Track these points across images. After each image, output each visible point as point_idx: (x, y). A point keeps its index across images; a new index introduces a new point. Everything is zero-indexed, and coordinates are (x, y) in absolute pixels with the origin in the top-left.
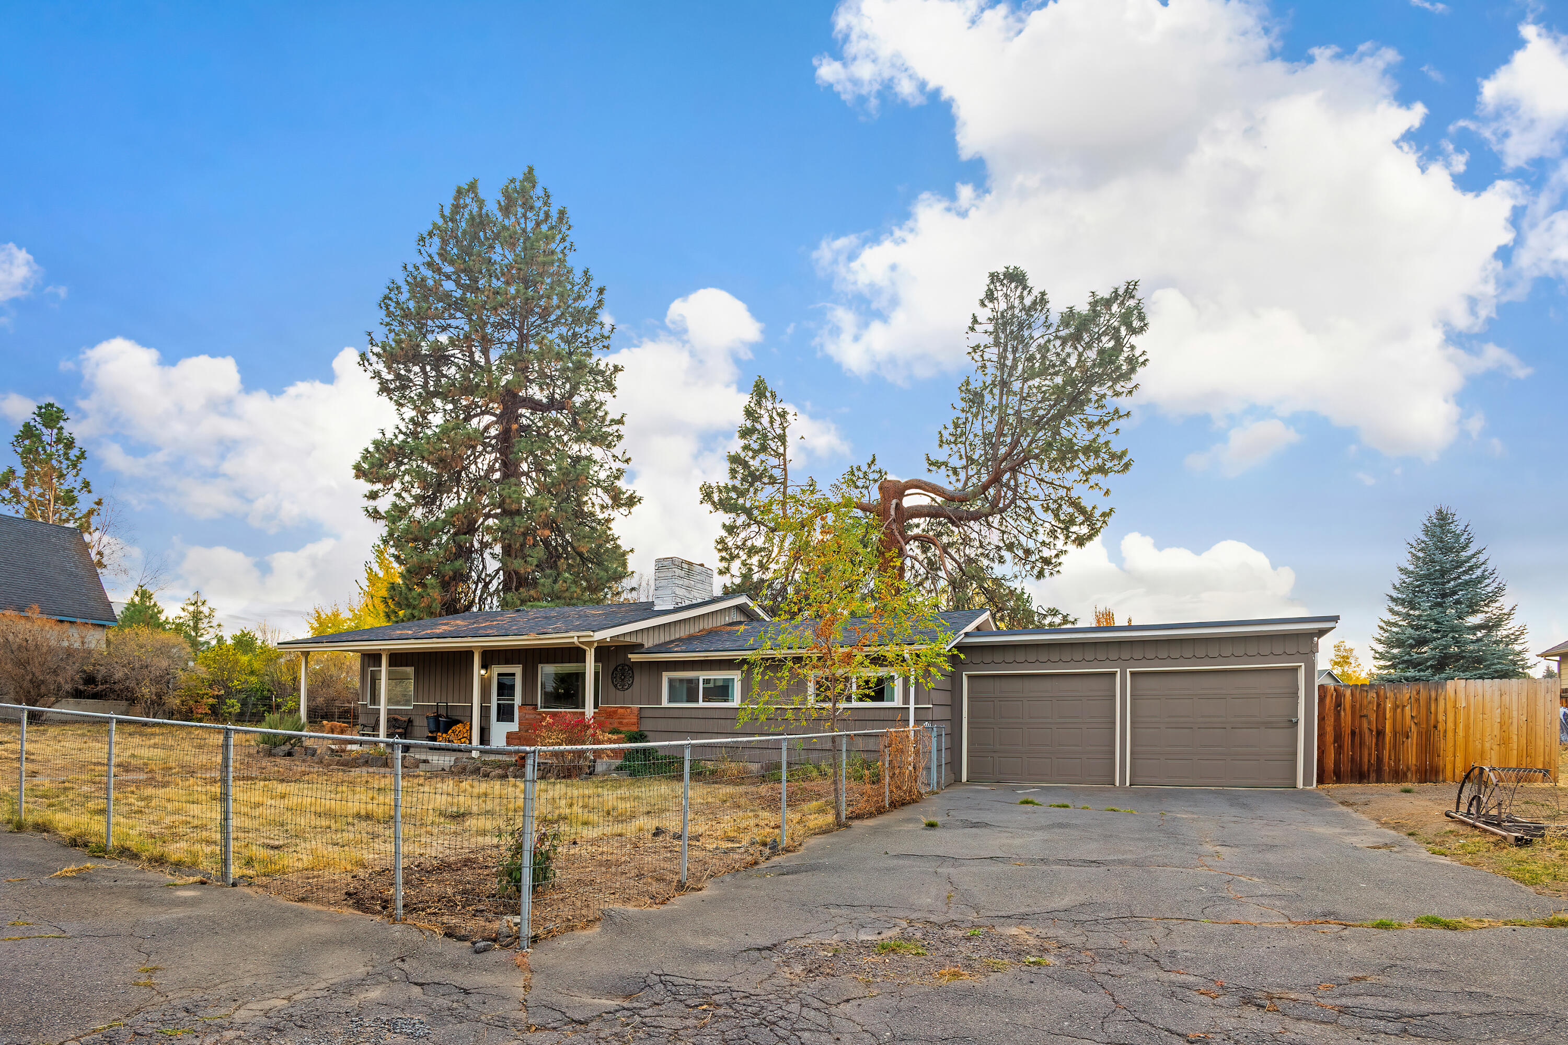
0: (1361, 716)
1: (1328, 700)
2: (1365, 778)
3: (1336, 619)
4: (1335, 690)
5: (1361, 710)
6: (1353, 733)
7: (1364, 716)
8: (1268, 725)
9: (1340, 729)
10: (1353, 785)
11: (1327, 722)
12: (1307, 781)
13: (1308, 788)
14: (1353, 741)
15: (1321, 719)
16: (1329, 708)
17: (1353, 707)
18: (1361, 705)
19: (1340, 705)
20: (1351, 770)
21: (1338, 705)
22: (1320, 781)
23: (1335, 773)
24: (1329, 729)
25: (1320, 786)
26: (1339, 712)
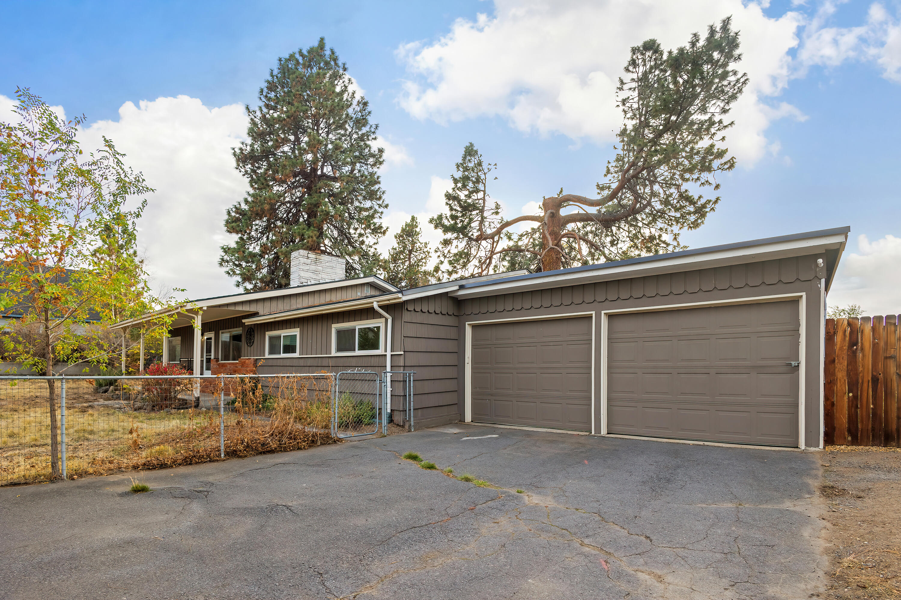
0: (886, 358)
1: (838, 338)
2: (893, 440)
3: (845, 231)
4: (849, 324)
5: (886, 350)
6: (875, 380)
7: (891, 357)
8: (760, 369)
9: (857, 374)
10: (874, 448)
11: (838, 365)
12: (811, 441)
13: (812, 449)
14: (875, 390)
15: (830, 362)
16: (841, 348)
17: (875, 346)
18: (886, 343)
19: (856, 344)
20: (873, 429)
21: (853, 343)
22: (829, 439)
23: (849, 431)
24: (841, 375)
25: (830, 448)
26: (855, 353)
